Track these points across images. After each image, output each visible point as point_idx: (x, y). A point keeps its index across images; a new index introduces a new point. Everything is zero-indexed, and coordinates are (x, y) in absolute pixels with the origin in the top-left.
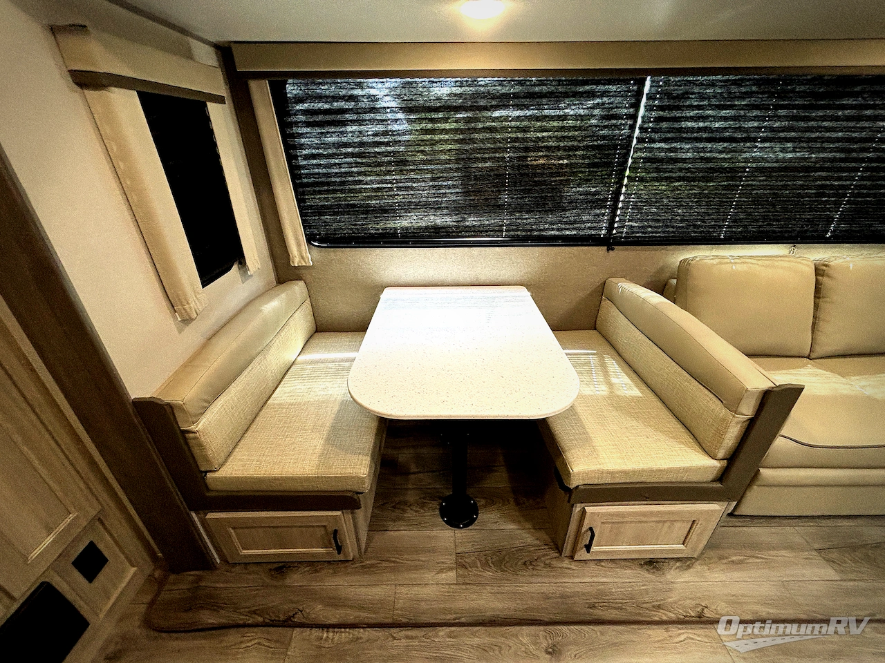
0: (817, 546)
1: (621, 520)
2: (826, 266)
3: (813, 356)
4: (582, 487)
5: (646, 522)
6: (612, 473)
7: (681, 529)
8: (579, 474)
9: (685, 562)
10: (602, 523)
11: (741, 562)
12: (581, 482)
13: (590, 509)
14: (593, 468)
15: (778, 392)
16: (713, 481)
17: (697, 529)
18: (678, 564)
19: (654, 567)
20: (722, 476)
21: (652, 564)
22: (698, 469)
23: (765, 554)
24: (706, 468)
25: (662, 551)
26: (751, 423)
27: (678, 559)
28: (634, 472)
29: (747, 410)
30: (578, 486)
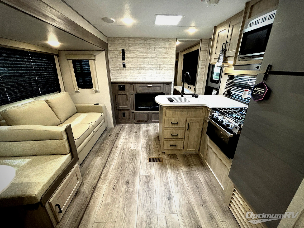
0: (94, 156)
1: (61, 192)
2: (47, 100)
3: (62, 122)
4: (43, 197)
5: (67, 185)
6: (48, 182)
7: (75, 178)
8: (38, 193)
9: (82, 184)
10: (58, 200)
11: (89, 172)
12: (42, 195)
13: (51, 201)
14: (41, 187)
15: (67, 128)
16: (72, 159)
17: (78, 174)
18: (81, 187)
19: (78, 193)
20: (72, 156)
21: (77, 194)
22: (67, 159)
23: (90, 166)
24: (68, 158)
25: (76, 188)
26: (68, 139)
27: (80, 186)
28: (54, 175)
29: (65, 136)
30: (41, 198)
